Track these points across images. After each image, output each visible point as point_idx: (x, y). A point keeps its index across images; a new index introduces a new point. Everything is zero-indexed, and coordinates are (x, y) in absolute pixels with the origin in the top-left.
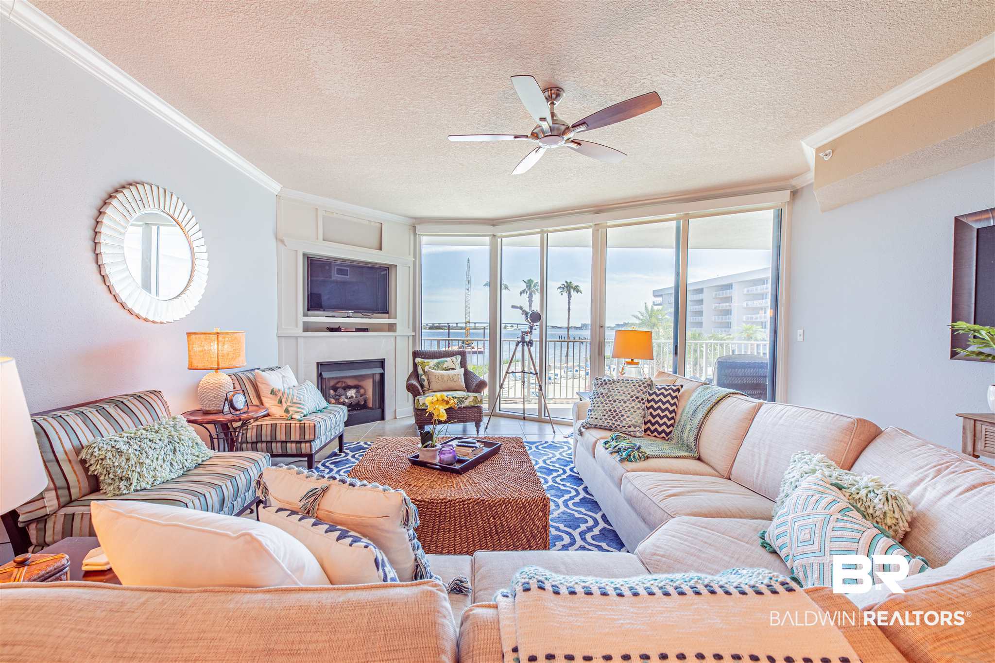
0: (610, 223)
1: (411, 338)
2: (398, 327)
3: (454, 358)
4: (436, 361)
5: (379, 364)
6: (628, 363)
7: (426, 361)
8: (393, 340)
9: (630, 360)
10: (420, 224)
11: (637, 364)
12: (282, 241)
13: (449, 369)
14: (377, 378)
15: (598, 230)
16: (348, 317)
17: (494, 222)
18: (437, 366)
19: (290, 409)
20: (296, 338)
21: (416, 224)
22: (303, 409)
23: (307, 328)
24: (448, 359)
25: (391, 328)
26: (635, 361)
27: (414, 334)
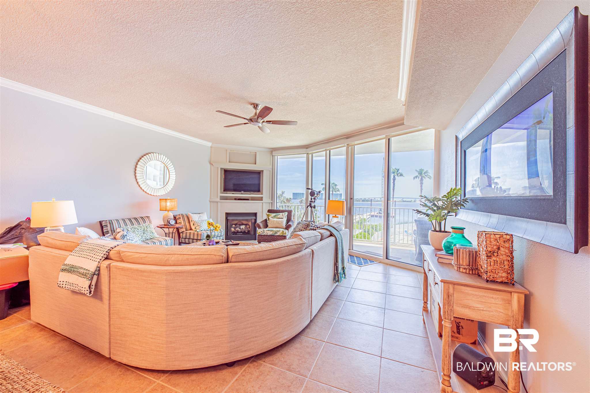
0: (356, 142)
1: (271, 204)
2: (263, 199)
3: (284, 213)
4: (275, 214)
5: (255, 215)
6: (333, 217)
7: (270, 214)
8: (262, 204)
9: (334, 215)
10: (274, 151)
11: (338, 217)
12: (212, 164)
13: (280, 218)
14: (253, 221)
15: (349, 147)
16: (241, 194)
17: (307, 147)
18: (275, 216)
19: (197, 227)
20: (217, 202)
21: (273, 151)
22: (201, 228)
23: (222, 198)
24: (281, 214)
25: (261, 199)
26: (337, 216)
27: (272, 202)
